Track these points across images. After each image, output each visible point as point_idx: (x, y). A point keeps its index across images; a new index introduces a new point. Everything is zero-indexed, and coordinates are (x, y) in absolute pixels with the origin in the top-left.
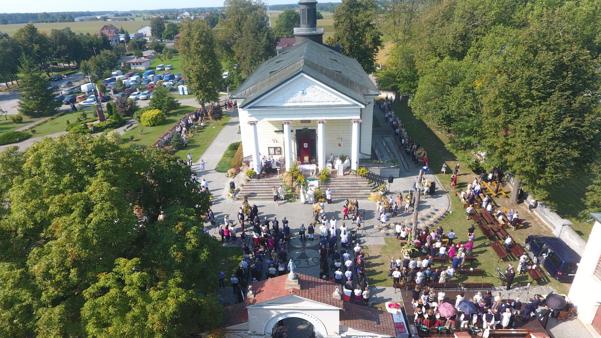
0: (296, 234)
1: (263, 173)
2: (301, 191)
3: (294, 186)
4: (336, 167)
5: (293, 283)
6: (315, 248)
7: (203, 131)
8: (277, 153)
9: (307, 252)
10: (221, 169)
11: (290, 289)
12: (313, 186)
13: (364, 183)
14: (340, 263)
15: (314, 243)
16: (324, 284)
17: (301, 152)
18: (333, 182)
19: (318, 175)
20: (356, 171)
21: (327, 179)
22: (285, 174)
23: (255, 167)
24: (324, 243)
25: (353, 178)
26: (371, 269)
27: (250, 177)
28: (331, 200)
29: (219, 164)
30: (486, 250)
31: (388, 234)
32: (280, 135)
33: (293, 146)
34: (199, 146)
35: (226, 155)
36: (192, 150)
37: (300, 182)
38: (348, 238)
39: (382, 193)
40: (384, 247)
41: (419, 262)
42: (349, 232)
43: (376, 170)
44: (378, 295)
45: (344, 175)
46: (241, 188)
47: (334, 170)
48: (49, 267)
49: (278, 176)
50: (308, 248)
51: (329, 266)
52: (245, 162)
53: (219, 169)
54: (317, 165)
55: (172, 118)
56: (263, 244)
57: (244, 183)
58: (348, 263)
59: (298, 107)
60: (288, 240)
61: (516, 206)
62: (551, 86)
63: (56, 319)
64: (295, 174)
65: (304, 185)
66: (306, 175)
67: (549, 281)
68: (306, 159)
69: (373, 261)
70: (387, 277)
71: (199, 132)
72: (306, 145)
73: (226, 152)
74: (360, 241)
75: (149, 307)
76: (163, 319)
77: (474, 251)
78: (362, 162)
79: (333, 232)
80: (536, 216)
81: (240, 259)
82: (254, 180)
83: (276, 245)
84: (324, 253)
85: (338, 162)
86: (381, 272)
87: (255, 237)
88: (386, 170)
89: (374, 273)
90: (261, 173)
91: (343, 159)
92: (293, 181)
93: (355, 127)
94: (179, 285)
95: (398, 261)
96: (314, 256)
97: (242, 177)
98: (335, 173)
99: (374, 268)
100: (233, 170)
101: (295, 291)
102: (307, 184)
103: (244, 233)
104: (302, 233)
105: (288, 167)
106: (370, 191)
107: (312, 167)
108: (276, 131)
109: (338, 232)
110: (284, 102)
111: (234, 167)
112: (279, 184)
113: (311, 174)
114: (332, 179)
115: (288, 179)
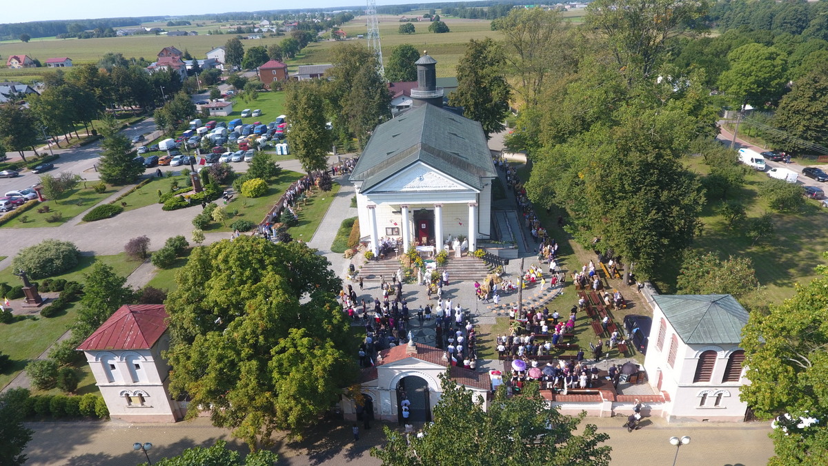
0: (414, 314)
1: (382, 254)
2: (419, 273)
3: (412, 268)
4: (454, 247)
5: (412, 349)
6: (431, 327)
7: (312, 204)
8: (394, 233)
9: (425, 330)
10: (337, 249)
11: (410, 353)
12: (431, 268)
13: (481, 265)
14: (453, 339)
15: (431, 323)
16: (435, 350)
17: (419, 234)
18: (451, 264)
19: (436, 257)
20: (473, 253)
21: (445, 261)
22: (403, 256)
23: (373, 248)
24: (440, 322)
25: (471, 259)
26: (481, 345)
27: (369, 259)
28: (447, 281)
29: (334, 244)
30: (587, 328)
31: (499, 314)
32: (398, 216)
33: (411, 226)
34: (309, 222)
35: (340, 233)
36: (303, 227)
37: (418, 264)
38: (462, 317)
39: (498, 275)
40: (495, 326)
41: (522, 338)
42: (464, 313)
43: (494, 251)
44: (485, 366)
45: (462, 256)
46: (360, 270)
47: (452, 251)
48: (246, 334)
49: (396, 258)
50: (425, 327)
51: (444, 342)
52: (362, 243)
53: (335, 249)
54: (435, 246)
55: (274, 186)
56: (384, 324)
57: (363, 265)
58: (460, 339)
59: (416, 192)
60: (407, 320)
61: (627, 287)
62: (640, 182)
63: (254, 368)
64: (413, 256)
65: (422, 267)
66: (423, 256)
67: (635, 354)
68: (424, 239)
69: (484, 338)
70: (494, 352)
71: (308, 205)
72: (424, 226)
73: (340, 230)
74: (473, 320)
75: (314, 361)
76: (324, 369)
77: (575, 329)
78: (480, 242)
79: (448, 312)
80: (643, 297)
81: (363, 336)
82: (373, 262)
83: (396, 324)
84: (439, 331)
85: (456, 244)
86: (490, 348)
87: (377, 317)
88: (504, 251)
89: (484, 348)
90: (379, 255)
91: (461, 239)
92: (411, 263)
93: (471, 210)
94: (332, 347)
95: (504, 338)
96: (430, 334)
97: (359, 260)
98: (453, 254)
99: (484, 344)
100: (350, 251)
101: (413, 355)
102: (425, 265)
103: (366, 314)
104: (420, 313)
105: (406, 247)
106: (486, 272)
107: (430, 249)
108: (393, 212)
109: (453, 312)
110: (402, 188)
111: (350, 247)
112: (397, 266)
113: (429, 256)
114: (449, 261)
115: (406, 261)
